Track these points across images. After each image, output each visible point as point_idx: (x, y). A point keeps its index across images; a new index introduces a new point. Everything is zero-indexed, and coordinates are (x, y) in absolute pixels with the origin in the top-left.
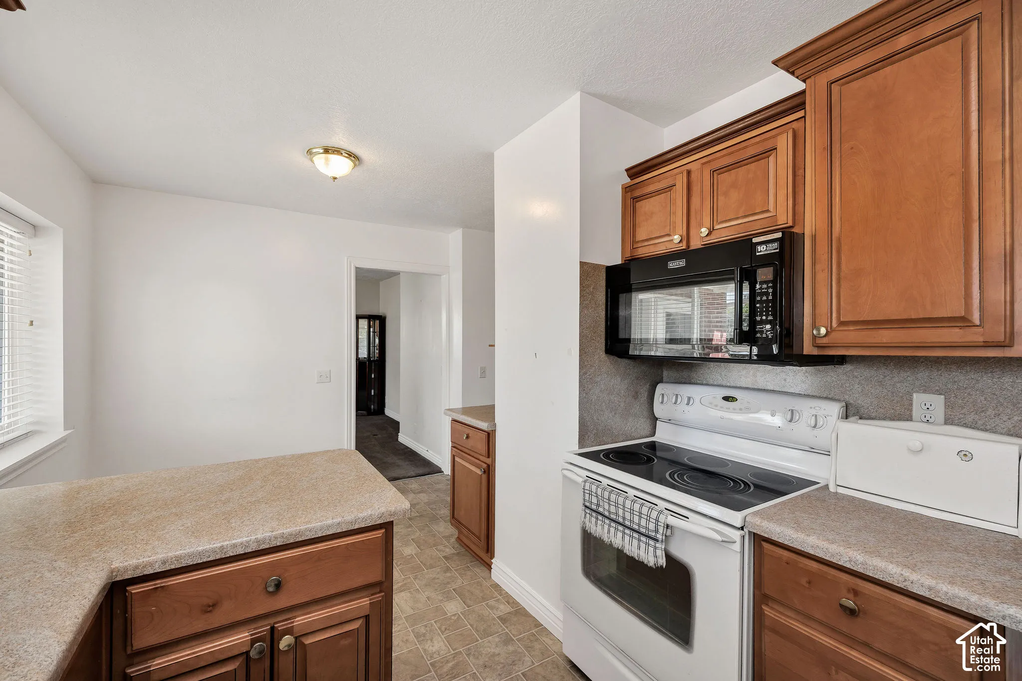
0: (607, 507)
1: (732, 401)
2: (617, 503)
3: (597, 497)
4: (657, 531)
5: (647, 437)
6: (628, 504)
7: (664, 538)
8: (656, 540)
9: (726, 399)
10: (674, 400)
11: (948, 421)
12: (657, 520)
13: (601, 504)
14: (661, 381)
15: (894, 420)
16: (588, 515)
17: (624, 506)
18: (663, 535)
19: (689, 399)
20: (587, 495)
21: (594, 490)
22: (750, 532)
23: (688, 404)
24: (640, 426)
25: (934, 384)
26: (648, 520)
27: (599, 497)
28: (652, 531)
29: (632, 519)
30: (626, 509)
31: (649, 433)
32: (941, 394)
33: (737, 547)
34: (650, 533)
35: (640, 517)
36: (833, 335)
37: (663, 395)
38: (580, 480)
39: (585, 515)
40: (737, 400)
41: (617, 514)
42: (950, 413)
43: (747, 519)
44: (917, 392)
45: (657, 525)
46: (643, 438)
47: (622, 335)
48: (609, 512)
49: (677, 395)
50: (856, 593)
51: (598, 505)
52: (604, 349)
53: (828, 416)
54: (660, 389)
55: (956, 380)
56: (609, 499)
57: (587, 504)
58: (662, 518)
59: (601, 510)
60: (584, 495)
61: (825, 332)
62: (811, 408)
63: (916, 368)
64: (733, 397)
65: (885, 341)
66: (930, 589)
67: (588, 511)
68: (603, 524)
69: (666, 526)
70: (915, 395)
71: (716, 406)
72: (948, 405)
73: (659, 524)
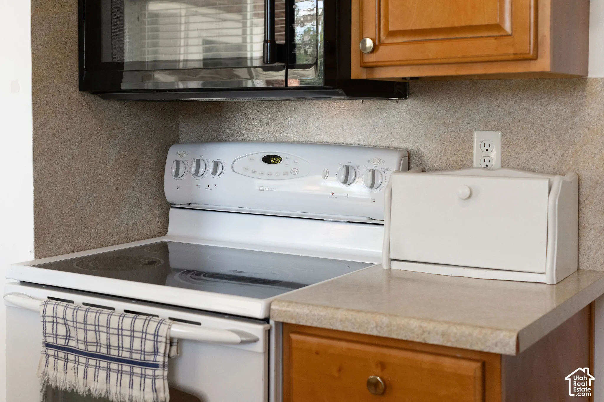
0: (81, 336)
1: (274, 163)
2: (97, 325)
3: (66, 324)
4: (156, 352)
5: (155, 236)
6: (114, 322)
7: (167, 360)
8: (155, 366)
9: (267, 159)
10: (193, 169)
11: (505, 164)
12: (156, 335)
13: (73, 334)
14: (176, 141)
15: (456, 169)
16: (51, 360)
17: (108, 327)
18: (164, 356)
19: (216, 164)
20: (49, 326)
21: (60, 314)
22: (277, 323)
23: (214, 172)
24: (143, 218)
25: (492, 118)
26: (144, 339)
27: (69, 323)
28: (150, 354)
29: (120, 345)
30: (111, 331)
31: (157, 230)
32: (498, 130)
33: (259, 347)
34: (147, 358)
35: (132, 337)
36: (382, 50)
37: (178, 163)
38: (37, 305)
39: (47, 360)
40: (281, 160)
41: (97, 343)
42: (506, 154)
43: (273, 307)
44: (478, 129)
45: (156, 342)
46: (148, 238)
47: (106, 58)
48: (86, 343)
49: (198, 162)
50: (383, 366)
51: (68, 337)
52: (76, 82)
53: (387, 170)
54: (173, 154)
55: (511, 110)
56: (85, 323)
57: (50, 340)
58: (163, 331)
59: (72, 344)
60: (44, 327)
61: (372, 45)
62: (369, 161)
63: (476, 98)
64: (276, 157)
65: (431, 56)
66: (443, 334)
67: (51, 352)
68: (76, 365)
69: (168, 342)
70: (475, 134)
71: (254, 172)
72: (505, 144)
73: (160, 339)
